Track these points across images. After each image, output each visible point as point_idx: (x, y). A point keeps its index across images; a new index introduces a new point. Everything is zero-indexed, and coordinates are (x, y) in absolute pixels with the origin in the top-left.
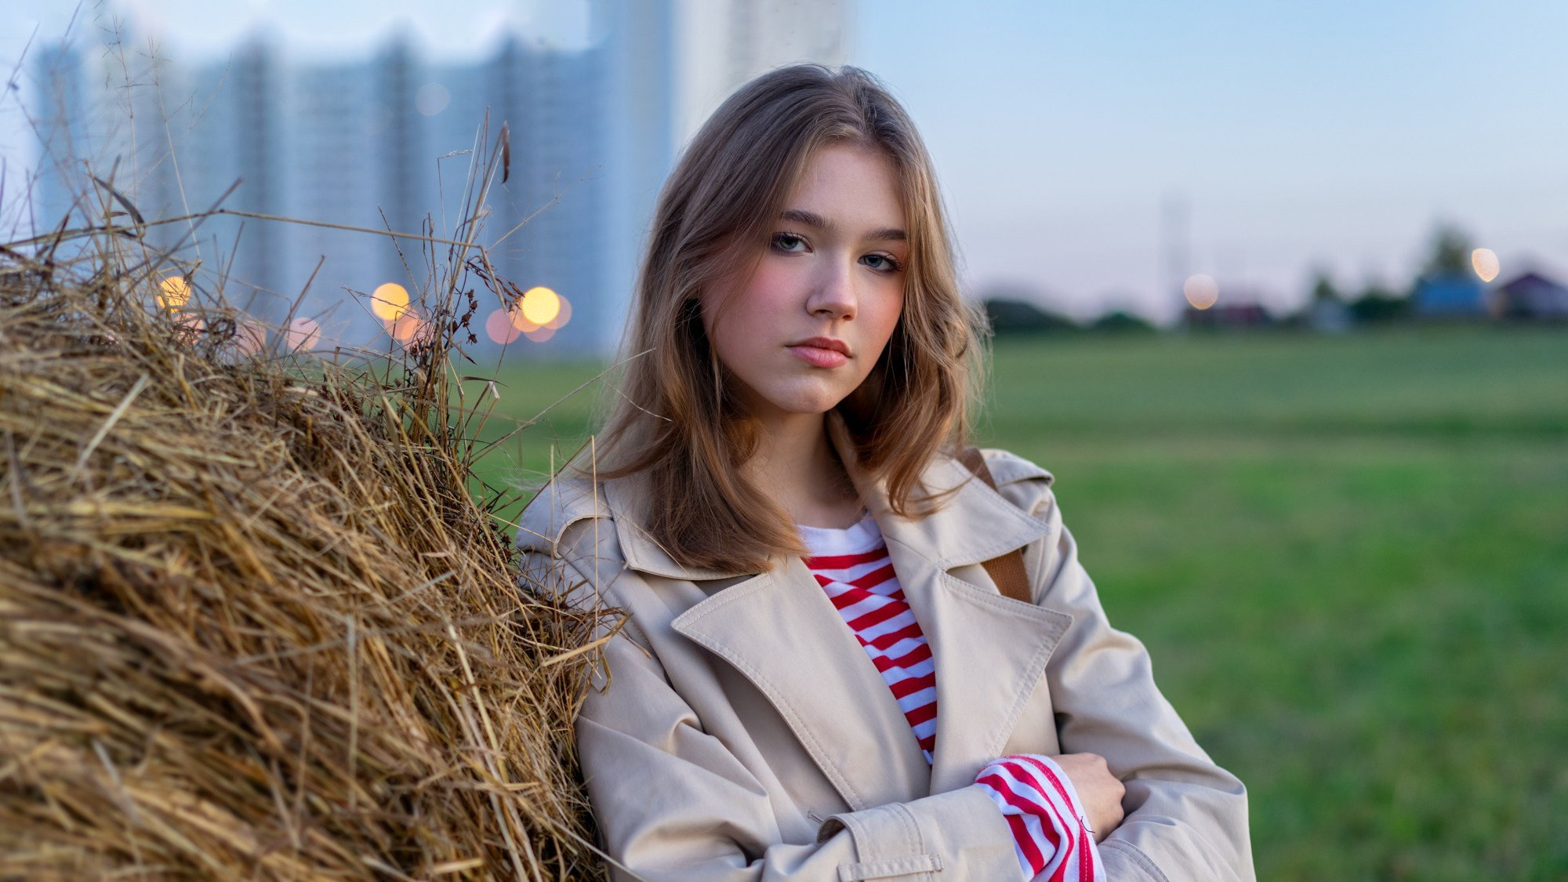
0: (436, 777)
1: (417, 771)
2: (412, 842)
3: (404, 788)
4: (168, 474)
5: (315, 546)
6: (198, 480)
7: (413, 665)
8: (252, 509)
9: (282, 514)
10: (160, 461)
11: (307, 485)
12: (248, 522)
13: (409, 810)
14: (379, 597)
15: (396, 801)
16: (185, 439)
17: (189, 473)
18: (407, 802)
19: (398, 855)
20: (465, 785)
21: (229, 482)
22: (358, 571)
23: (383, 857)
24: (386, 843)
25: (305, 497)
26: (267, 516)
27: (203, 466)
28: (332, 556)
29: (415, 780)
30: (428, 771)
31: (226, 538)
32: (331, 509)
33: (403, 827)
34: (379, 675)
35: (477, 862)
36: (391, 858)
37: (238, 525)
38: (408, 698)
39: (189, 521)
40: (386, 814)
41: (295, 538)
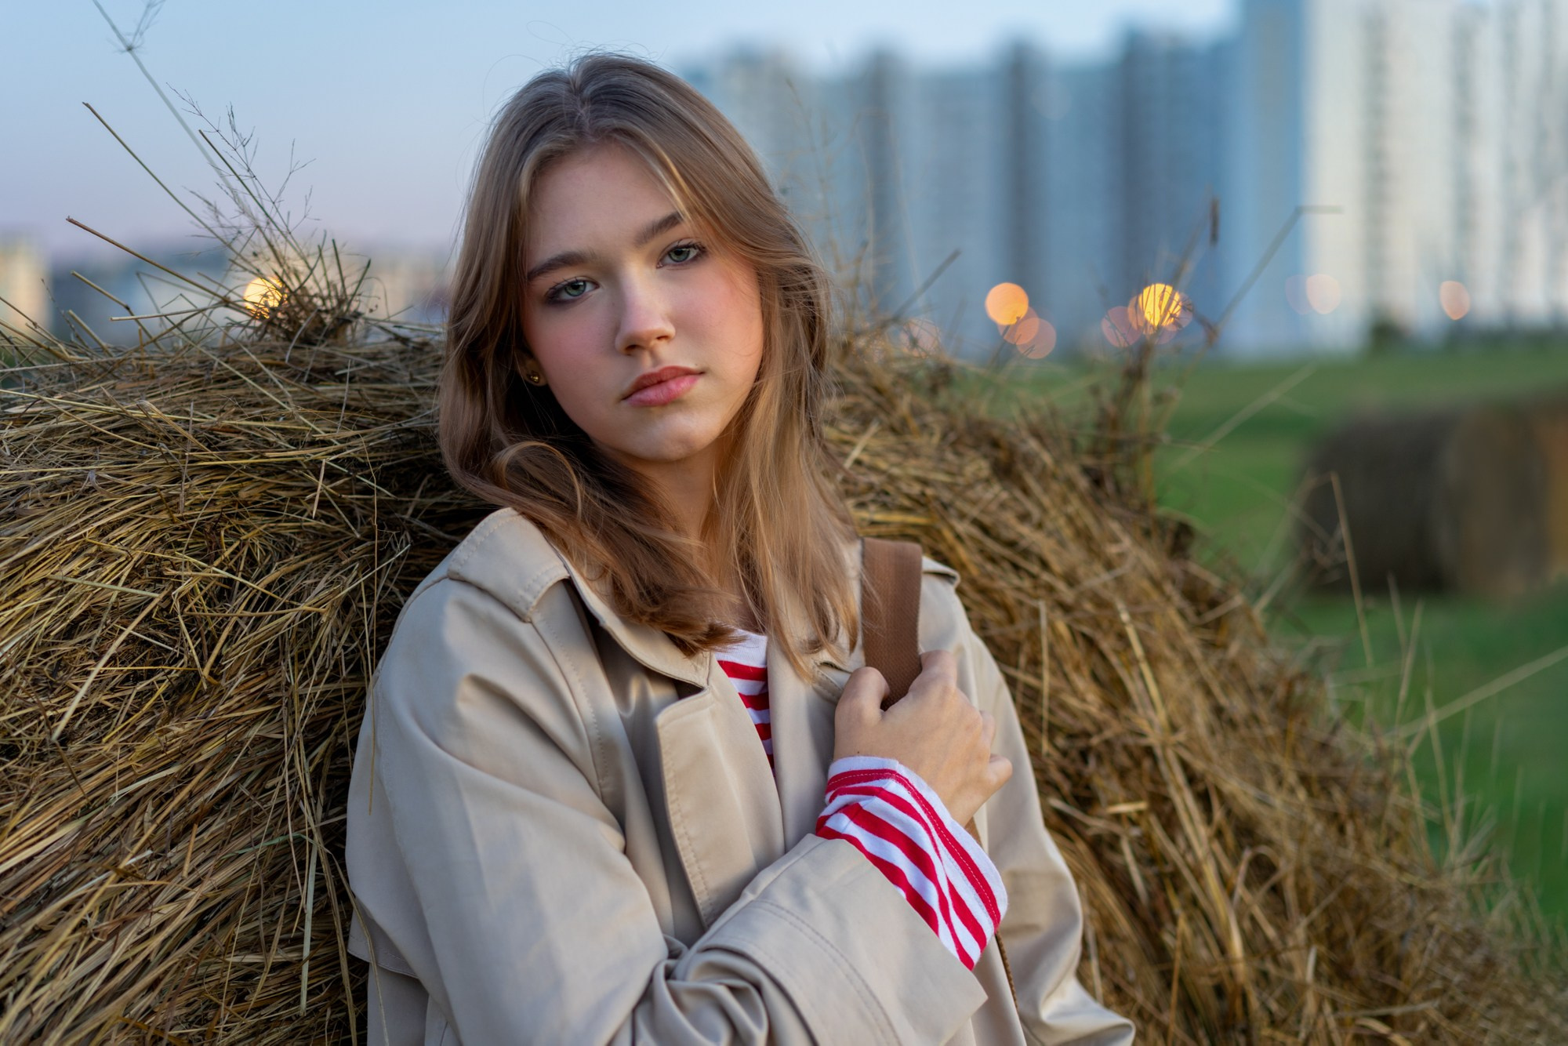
0: (1108, 734)
1: (1089, 726)
2: (1088, 787)
3: (1081, 743)
4: (898, 489)
5: (1011, 544)
6: (923, 494)
7: (1090, 642)
8: (962, 516)
9: (987, 520)
10: (892, 479)
11: (1004, 495)
12: (963, 527)
13: (1085, 760)
14: (1061, 586)
15: (1074, 754)
16: (913, 462)
17: (916, 489)
18: (1084, 755)
19: (1077, 798)
20: (1130, 741)
21: (946, 496)
22: (1045, 565)
23: (1064, 799)
24: (1066, 787)
25: (1003, 506)
26: (976, 522)
27: (925, 482)
28: (1026, 553)
29: (1087, 735)
30: (1100, 729)
31: (944, 539)
32: (1024, 517)
33: (1079, 774)
34: (1061, 650)
35: (1142, 806)
36: (1071, 799)
37: (952, 528)
38: (1086, 671)
39: (915, 526)
40: (1065, 763)
41: (997, 538)
